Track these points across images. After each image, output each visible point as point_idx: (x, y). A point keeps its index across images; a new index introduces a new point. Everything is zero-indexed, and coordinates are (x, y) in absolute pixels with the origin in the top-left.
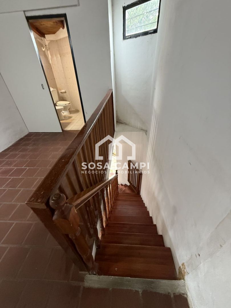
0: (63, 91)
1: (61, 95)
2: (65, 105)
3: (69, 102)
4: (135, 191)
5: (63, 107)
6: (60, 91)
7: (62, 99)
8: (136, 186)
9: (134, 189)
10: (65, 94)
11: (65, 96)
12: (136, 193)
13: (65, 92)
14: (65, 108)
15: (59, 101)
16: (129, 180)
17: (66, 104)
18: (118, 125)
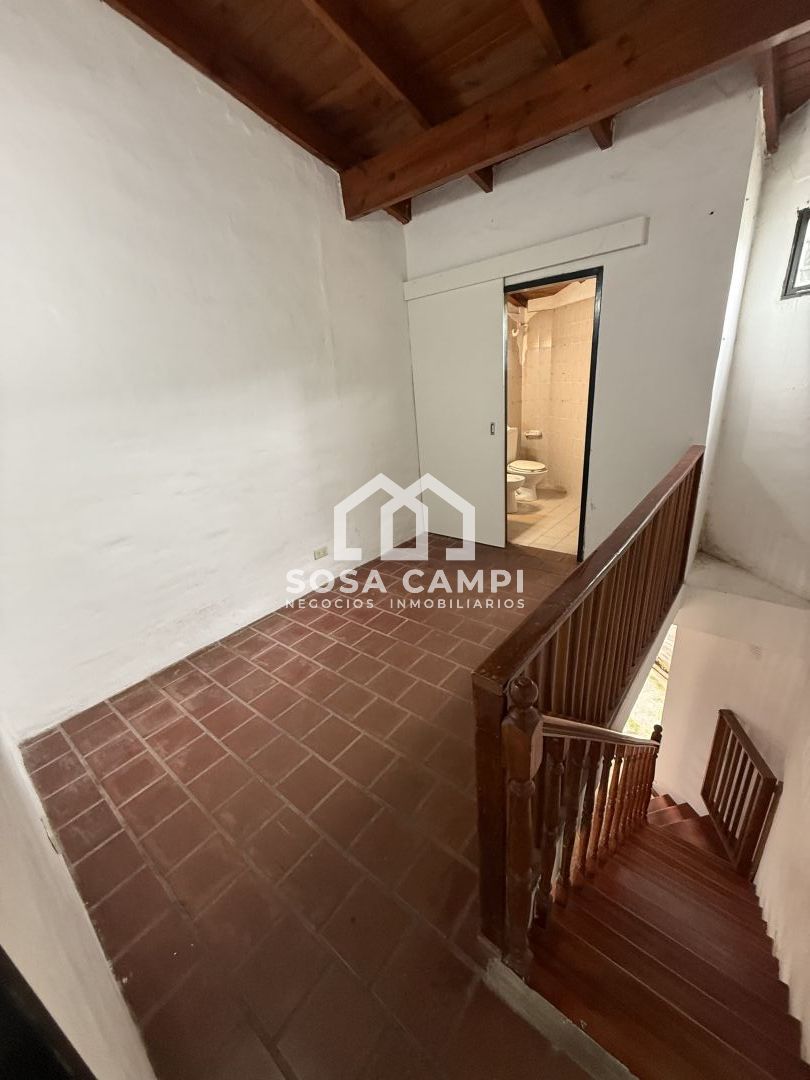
0: (536, 433)
1: (525, 442)
2: (529, 473)
3: (543, 466)
4: (731, 855)
5: (523, 478)
6: (524, 434)
7: (525, 454)
8: (737, 835)
9: (726, 845)
10: (536, 441)
11: (536, 447)
12: (735, 866)
13: (540, 437)
14: (529, 481)
15: (517, 459)
16: (706, 793)
17: (533, 471)
18: (702, 562)
